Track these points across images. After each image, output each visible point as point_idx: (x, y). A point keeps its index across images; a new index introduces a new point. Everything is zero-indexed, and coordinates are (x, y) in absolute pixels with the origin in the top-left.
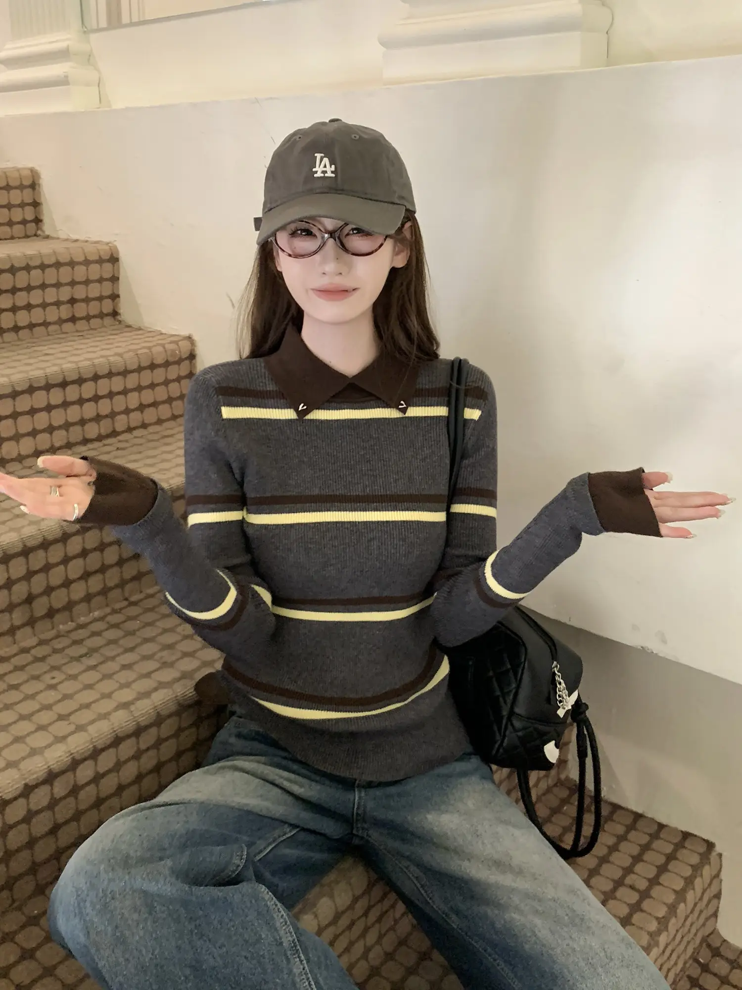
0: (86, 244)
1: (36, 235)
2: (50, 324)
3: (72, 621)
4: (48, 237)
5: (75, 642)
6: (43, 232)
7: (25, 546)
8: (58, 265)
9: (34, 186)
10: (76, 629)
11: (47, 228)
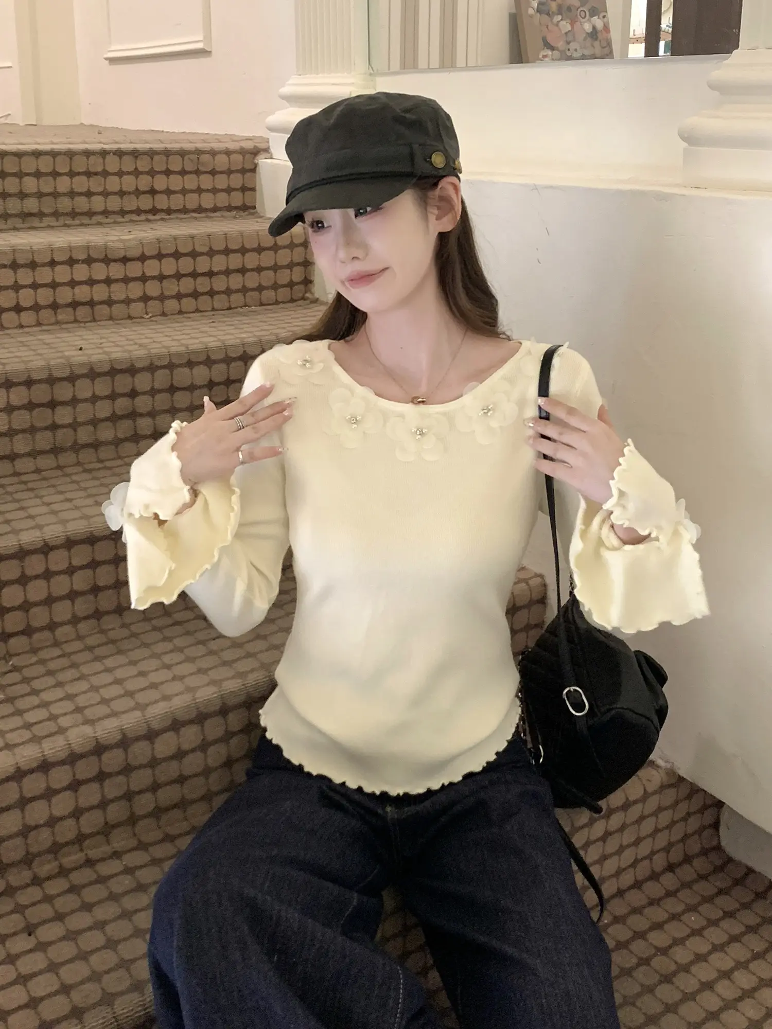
1: (303, 298)
4: (316, 301)
6: (312, 294)
7: (224, 704)
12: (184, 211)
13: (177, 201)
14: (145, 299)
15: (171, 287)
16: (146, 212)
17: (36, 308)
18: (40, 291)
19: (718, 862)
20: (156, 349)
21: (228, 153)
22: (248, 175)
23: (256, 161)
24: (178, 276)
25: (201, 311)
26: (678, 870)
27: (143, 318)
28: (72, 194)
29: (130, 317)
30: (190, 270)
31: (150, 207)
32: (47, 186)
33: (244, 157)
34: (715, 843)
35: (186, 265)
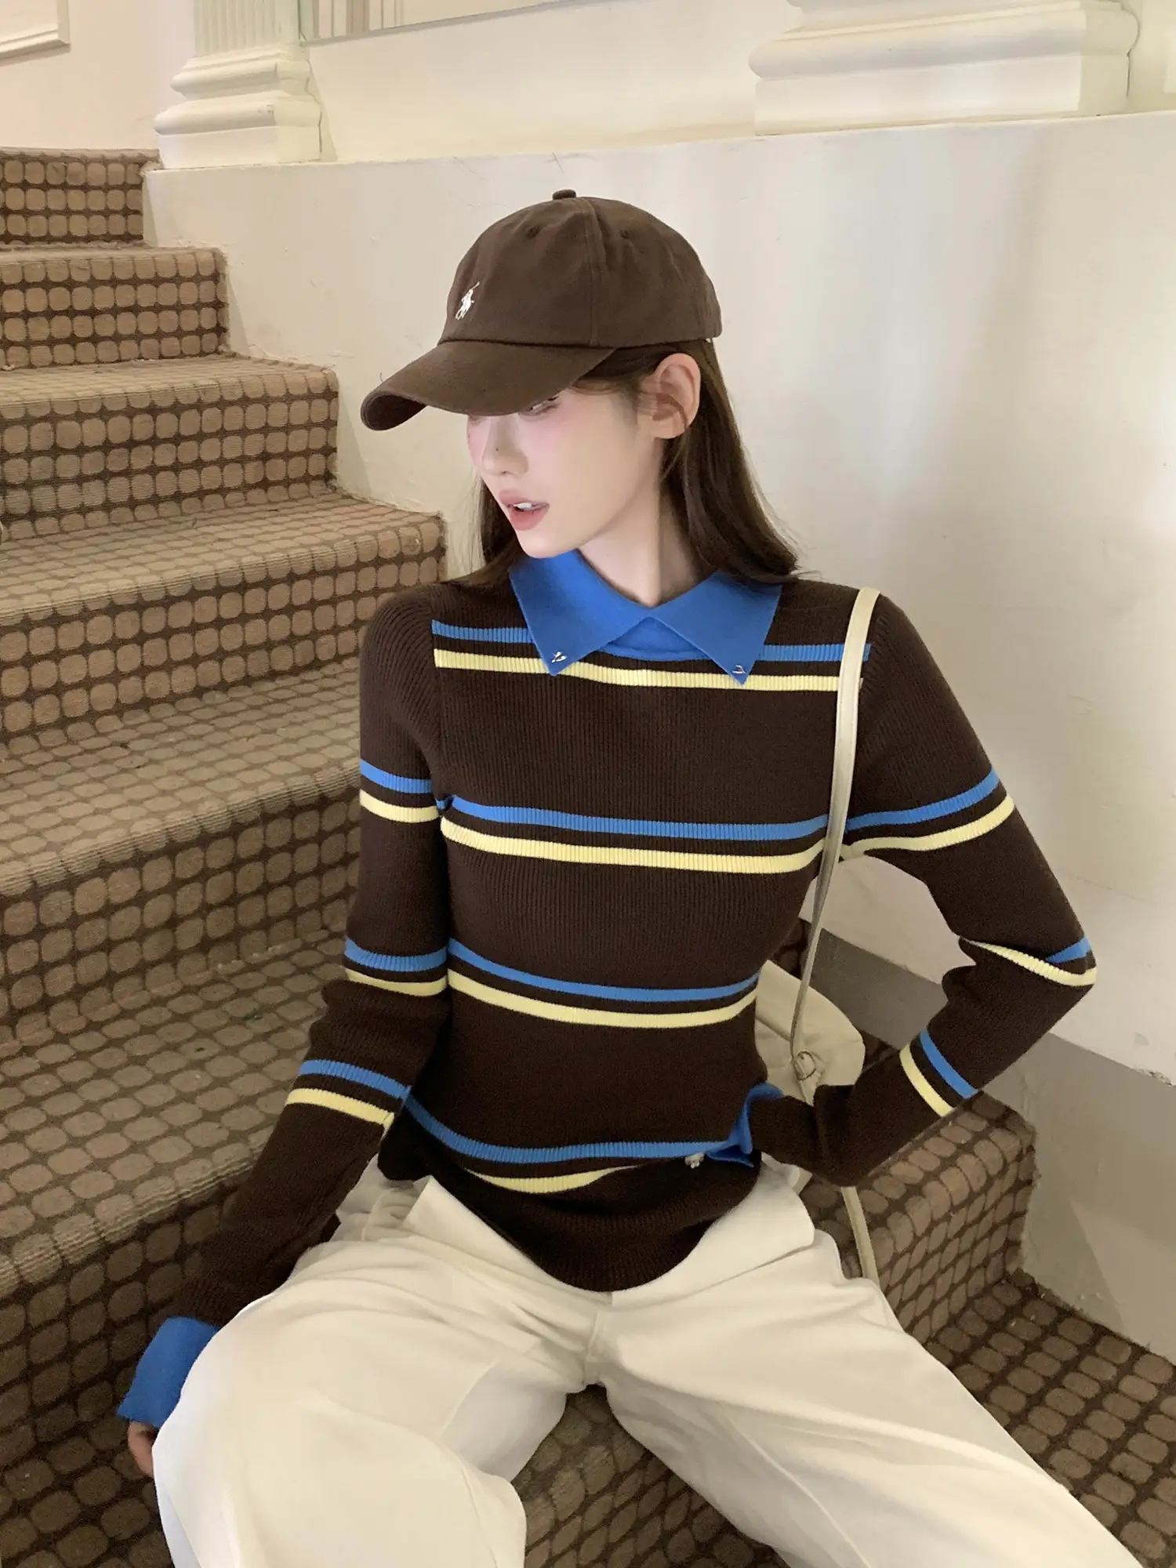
0: (290, 369)
1: (217, 352)
2: (229, 490)
3: (238, 958)
4: (234, 355)
5: (240, 994)
6: (228, 346)
8: (245, 401)
9: (216, 277)
10: (242, 972)
11: (234, 342)
12: (50, 239)
13: (37, 226)
14: (5, 344)
15: (40, 329)
20: (32, 395)
21: (105, 161)
22: (131, 193)
23: (142, 174)
24: (50, 314)
25: (83, 363)
27: (3, 370)
30: (66, 306)
31: (2, 232)
33: (125, 168)
35: (59, 299)
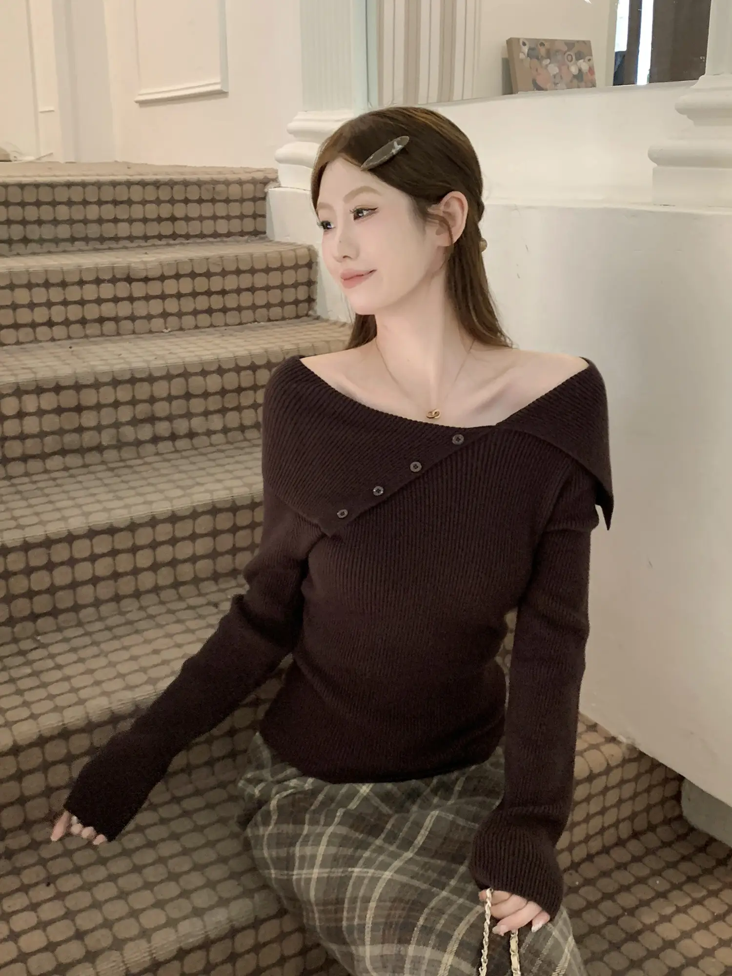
1: (307, 315)
4: (318, 318)
6: (315, 312)
9: (310, 264)
11: (319, 309)
12: (202, 236)
13: (195, 227)
14: (165, 315)
15: (188, 305)
16: (166, 237)
17: (67, 323)
18: (70, 307)
19: (681, 831)
20: (172, 360)
21: (241, 183)
22: (259, 203)
23: (266, 190)
24: (194, 294)
25: (215, 327)
26: (643, 838)
27: (162, 332)
28: (100, 221)
29: (151, 332)
30: (206, 289)
31: (171, 233)
32: (78, 213)
33: (255, 186)
34: (676, 813)
35: (201, 284)
